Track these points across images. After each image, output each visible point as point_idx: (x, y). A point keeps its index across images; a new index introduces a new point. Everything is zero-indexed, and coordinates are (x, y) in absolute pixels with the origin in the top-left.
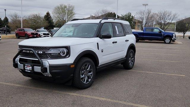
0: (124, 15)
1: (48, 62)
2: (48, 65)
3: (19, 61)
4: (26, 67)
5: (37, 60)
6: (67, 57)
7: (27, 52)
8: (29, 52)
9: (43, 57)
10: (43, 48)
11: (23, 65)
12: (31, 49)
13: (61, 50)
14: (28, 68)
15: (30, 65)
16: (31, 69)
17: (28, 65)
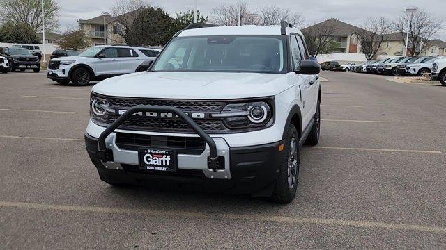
1: (226, 142)
2: (228, 148)
3: (116, 142)
4: (148, 158)
5: (197, 136)
6: (269, 124)
7: (148, 114)
8: (155, 114)
9: (208, 128)
10: (205, 103)
11: (137, 152)
12: (164, 107)
13: (249, 109)
14: (157, 161)
15: (164, 152)
16: (166, 161)
17: (159, 152)
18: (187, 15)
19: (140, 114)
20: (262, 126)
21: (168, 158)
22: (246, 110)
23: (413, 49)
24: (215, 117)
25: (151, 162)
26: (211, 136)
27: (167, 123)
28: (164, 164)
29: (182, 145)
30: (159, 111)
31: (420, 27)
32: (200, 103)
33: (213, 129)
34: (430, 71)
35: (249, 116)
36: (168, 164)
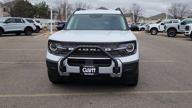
0: (38, 4)
1: (121, 61)
2: (121, 64)
3: (68, 63)
5: (109, 58)
7: (84, 50)
8: (87, 50)
10: (110, 44)
11: (79, 67)
12: (91, 46)
13: (127, 46)
14: (89, 71)
15: (93, 66)
16: (93, 70)
17: (90, 67)
18: (40, 4)
19: (80, 50)
20: (132, 53)
21: (95, 69)
22: (125, 46)
23: (136, 20)
24: (114, 50)
25: (86, 72)
26: (115, 58)
27: (93, 53)
28: (93, 72)
29: (100, 63)
30: (89, 48)
31: (137, 12)
32: (105, 44)
33: (114, 55)
34: (144, 29)
35: (126, 49)
36: (94, 72)
